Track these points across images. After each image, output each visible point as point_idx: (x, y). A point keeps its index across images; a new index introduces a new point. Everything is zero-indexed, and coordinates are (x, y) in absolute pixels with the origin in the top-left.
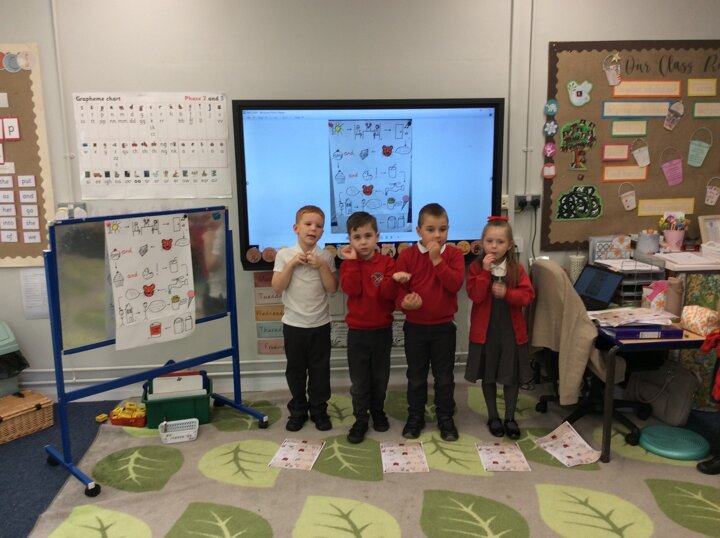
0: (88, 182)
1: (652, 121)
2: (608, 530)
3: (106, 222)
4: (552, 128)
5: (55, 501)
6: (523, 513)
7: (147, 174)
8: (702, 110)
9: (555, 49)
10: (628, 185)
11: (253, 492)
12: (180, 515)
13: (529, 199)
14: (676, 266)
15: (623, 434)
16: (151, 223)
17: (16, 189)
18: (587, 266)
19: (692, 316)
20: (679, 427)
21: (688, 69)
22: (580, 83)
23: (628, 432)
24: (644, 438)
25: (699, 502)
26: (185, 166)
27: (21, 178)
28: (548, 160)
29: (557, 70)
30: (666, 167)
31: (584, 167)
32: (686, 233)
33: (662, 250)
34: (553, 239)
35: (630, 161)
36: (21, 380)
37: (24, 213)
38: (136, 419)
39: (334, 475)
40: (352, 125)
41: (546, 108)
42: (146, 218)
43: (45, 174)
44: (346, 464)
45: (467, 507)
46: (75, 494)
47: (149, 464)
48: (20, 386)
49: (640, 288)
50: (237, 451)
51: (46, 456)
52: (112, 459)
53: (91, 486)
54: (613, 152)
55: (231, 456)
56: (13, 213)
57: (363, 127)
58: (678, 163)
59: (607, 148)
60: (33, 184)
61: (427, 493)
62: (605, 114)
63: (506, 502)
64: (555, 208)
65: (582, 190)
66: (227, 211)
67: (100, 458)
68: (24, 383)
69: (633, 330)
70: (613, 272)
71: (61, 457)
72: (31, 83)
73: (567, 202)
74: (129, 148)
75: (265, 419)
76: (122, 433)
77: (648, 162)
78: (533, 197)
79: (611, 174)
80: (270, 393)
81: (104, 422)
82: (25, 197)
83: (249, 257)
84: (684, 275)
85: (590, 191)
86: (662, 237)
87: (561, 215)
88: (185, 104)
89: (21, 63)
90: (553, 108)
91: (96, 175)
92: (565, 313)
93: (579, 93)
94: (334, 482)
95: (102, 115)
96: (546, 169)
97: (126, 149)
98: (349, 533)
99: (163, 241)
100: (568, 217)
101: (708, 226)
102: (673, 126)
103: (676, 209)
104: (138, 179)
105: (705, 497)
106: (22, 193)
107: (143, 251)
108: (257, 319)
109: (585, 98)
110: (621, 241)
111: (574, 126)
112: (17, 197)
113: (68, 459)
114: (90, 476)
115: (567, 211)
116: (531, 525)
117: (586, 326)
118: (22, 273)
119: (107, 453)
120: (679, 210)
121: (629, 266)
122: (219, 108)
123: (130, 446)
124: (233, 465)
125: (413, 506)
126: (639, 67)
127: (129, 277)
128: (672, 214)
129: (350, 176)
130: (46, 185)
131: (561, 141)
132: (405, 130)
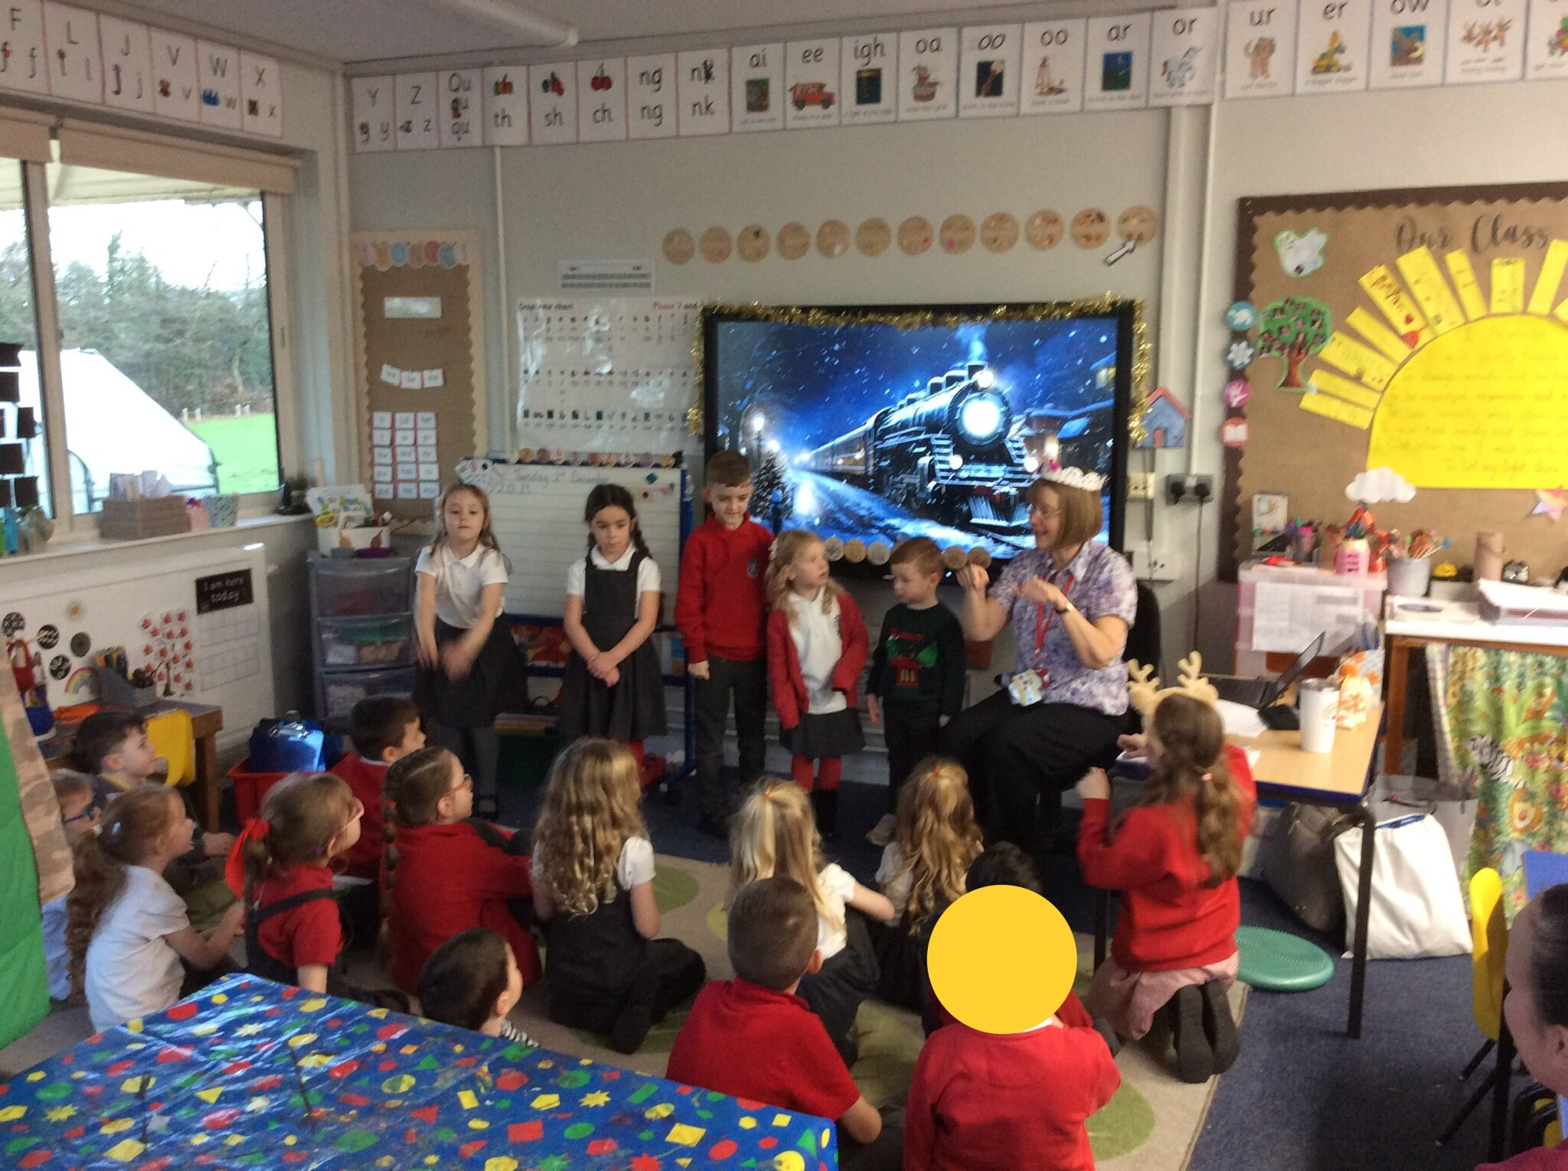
0: (526, 424)
4: (1241, 354)
7: (599, 416)
9: (1250, 210)
13: (1191, 483)
21: (1536, 239)
26: (648, 405)
28: (1234, 413)
41: (1228, 318)
43: (478, 410)
72: (468, 283)
74: (579, 377)
78: (1199, 479)
88: (654, 314)
89: (459, 258)
90: (1243, 316)
91: (537, 415)
95: (548, 330)
96: (1228, 428)
97: (576, 378)
104: (589, 423)
126: (1426, 239)
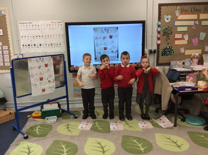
0: (23, 48)
1: (189, 27)
2: (176, 146)
3: (28, 59)
4: (159, 29)
5: (15, 140)
6: (151, 142)
7: (40, 45)
8: (204, 23)
9: (160, 5)
10: (182, 46)
11: (72, 137)
12: (51, 144)
13: (153, 50)
14: (196, 69)
15: (180, 118)
16: (41, 59)
17: (2, 50)
18: (170, 70)
19: (201, 84)
20: (197, 116)
21: (200, 11)
22: (168, 16)
23: (182, 118)
24: (187, 120)
25: (202, 138)
26: (52, 42)
27: (4, 47)
28: (159, 39)
29: (161, 12)
30: (193, 40)
31: (169, 41)
32: (199, 60)
33: (192, 65)
34: (160, 62)
35: (183, 39)
36: (5, 106)
37: (5, 57)
38: (39, 117)
39: (96, 131)
40: (100, 29)
41: (158, 23)
42: (40, 58)
43: (11, 46)
44: (100, 128)
45: (135, 140)
46: (21, 138)
47: (42, 129)
48: (5, 107)
49: (185, 76)
50: (68, 125)
51: (13, 128)
52: (32, 128)
53: (25, 136)
54: (178, 36)
55: (66, 127)
56: (2, 57)
57: (104, 30)
58: (197, 39)
59: (176, 35)
60: (7, 49)
61: (123, 136)
62: (175, 25)
63: (146, 139)
64: (160, 53)
65: (168, 48)
66: (64, 55)
67: (28, 128)
68: (6, 107)
69: (183, 88)
70: (177, 71)
71: (17, 128)
72: (6, 19)
73: (164, 51)
75: (76, 116)
76: (35, 121)
77: (188, 39)
78: (154, 50)
79: (177, 42)
80: (78, 108)
81: (30, 117)
82: (5, 52)
83: (71, 69)
84: (198, 72)
85: (171, 48)
86: (192, 61)
87: (162, 55)
88: (51, 24)
89: (3, 13)
90: (160, 23)
91: (26, 46)
92: (163, 83)
93: (167, 19)
94: (96, 133)
95: (27, 28)
96: (158, 41)
97: (34, 38)
98: (100, 148)
99: (45, 64)
100: (164, 55)
101: (205, 57)
102: (195, 28)
103: (196, 53)
104: (38, 46)
105: (204, 136)
106: (4, 51)
107: (39, 67)
108: (74, 87)
109: (169, 20)
110: (180, 62)
111: (166, 28)
112: (3, 52)
113: (19, 128)
114: (25, 133)
115: (164, 54)
116: (153, 145)
117: (170, 87)
118: (5, 75)
119: (30, 126)
120: (197, 53)
121: (182, 69)
122: (61, 25)
123: (37, 124)
124: (67, 129)
125: (119, 140)
126: (185, 11)
127: (35, 75)
128: (195, 54)
129: (100, 45)
130: (11, 49)
131: (162, 33)
132: (116, 31)
